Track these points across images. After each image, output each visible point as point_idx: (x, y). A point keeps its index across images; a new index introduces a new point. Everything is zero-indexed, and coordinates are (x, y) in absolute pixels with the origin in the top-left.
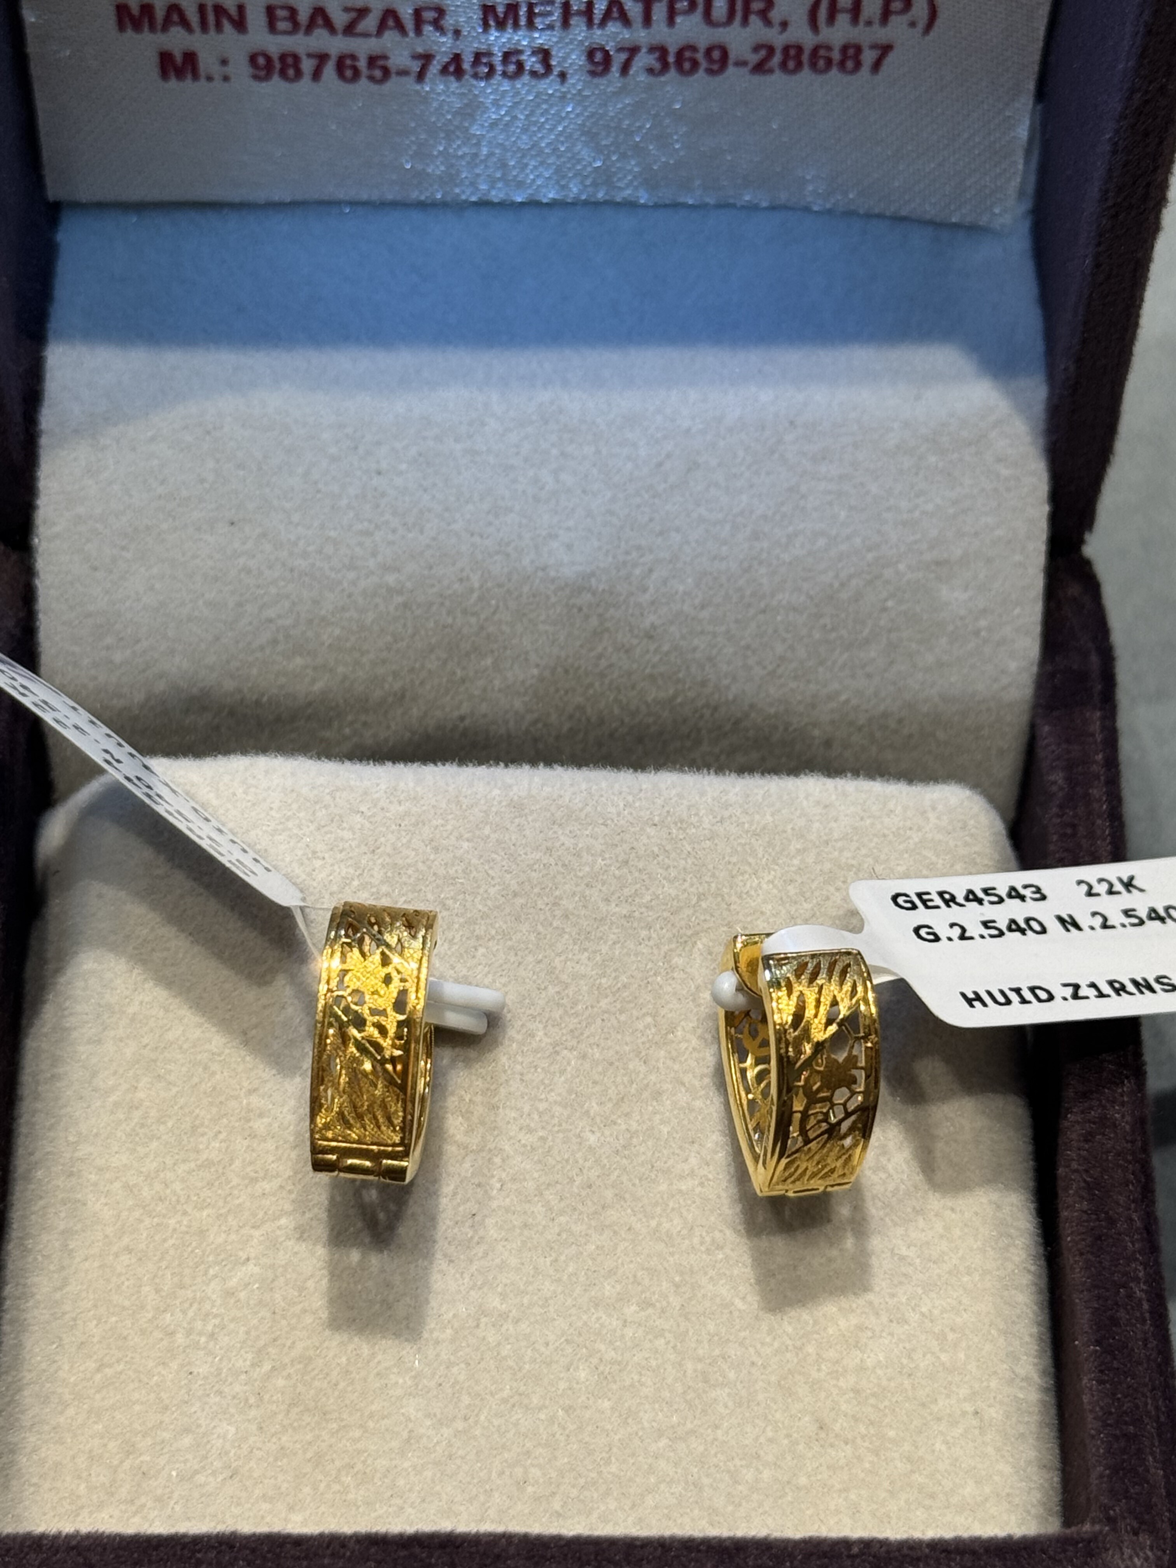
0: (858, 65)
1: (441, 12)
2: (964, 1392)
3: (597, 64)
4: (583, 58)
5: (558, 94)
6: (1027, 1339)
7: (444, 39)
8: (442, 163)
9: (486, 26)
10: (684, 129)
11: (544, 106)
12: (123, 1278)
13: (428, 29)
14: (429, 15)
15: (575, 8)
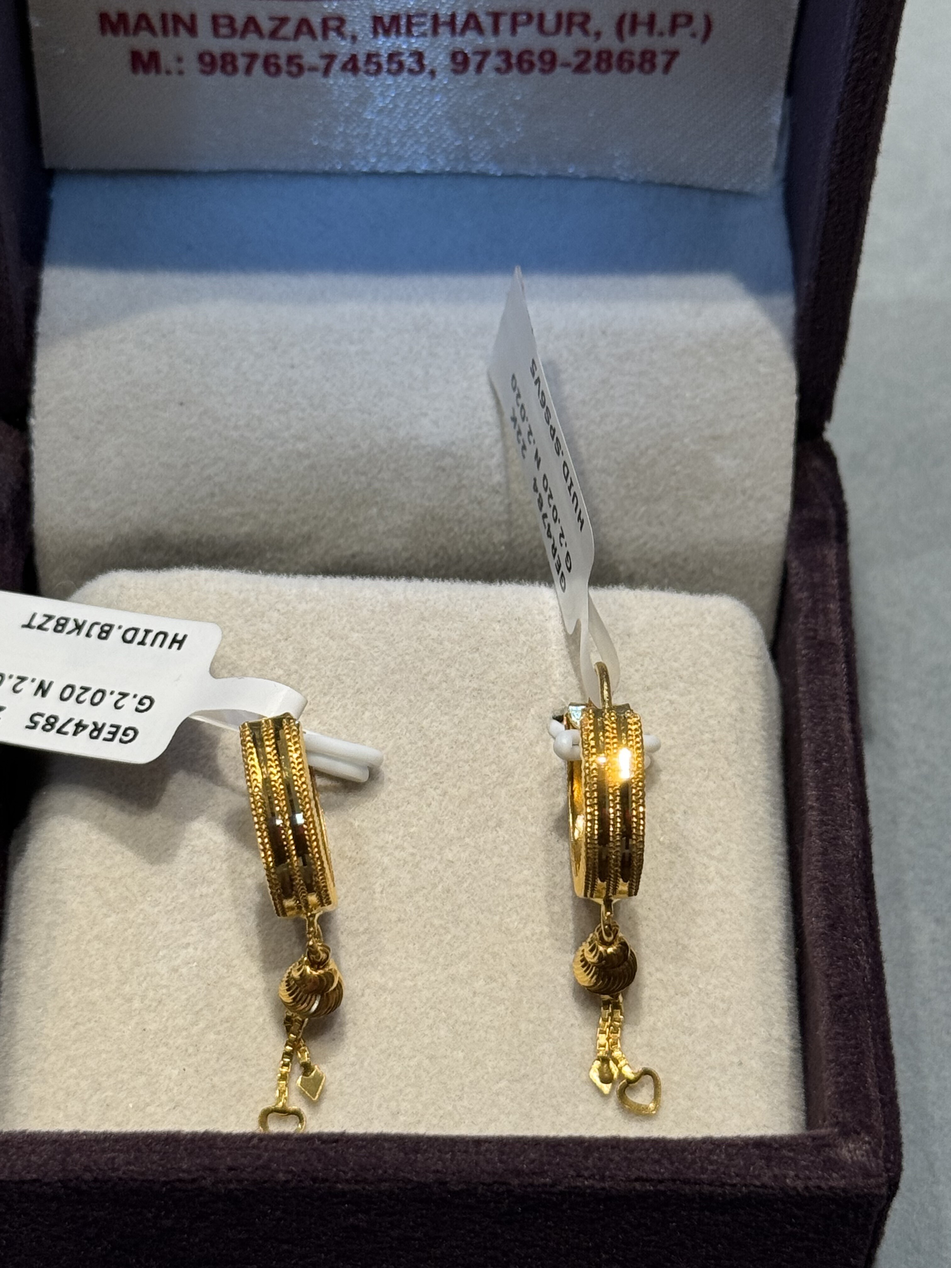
0: (653, 66)
1: (342, 21)
2: (731, 1047)
3: (459, 64)
4: (448, 60)
5: (429, 88)
6: (780, 1010)
7: (343, 43)
8: (342, 141)
9: (375, 32)
10: (523, 116)
11: (419, 97)
12: (93, 959)
13: (332, 34)
14: (333, 24)
15: (442, 20)
